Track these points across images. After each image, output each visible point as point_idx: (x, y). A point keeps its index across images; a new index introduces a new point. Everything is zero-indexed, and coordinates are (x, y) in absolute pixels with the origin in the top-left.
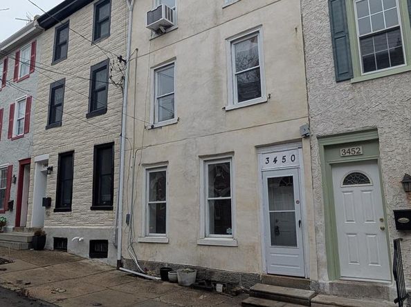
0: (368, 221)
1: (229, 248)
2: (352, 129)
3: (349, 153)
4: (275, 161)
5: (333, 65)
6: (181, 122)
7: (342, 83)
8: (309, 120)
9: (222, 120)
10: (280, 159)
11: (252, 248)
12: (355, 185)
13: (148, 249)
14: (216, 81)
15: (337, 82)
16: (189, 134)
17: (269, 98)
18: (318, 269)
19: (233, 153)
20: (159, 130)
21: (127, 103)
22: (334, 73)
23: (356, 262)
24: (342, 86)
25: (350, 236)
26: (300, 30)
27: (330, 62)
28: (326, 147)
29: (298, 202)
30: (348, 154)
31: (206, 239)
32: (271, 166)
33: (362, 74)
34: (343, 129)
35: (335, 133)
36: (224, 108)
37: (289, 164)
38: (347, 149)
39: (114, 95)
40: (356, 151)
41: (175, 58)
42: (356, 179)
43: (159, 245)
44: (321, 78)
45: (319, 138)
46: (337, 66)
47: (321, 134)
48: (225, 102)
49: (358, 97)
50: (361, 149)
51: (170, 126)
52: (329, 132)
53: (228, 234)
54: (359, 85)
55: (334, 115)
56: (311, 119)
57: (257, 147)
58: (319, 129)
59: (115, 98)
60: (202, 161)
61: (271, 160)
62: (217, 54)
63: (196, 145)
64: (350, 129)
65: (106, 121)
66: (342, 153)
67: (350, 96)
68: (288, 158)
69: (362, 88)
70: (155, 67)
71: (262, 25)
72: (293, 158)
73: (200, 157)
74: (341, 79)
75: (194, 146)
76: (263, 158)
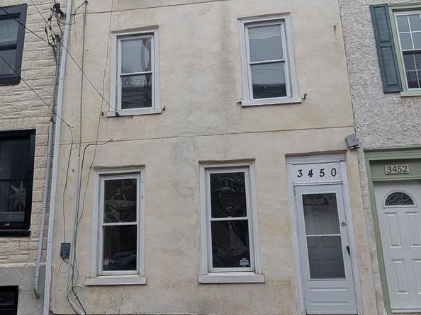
0: (414, 245)
1: (251, 286)
2: (403, 145)
3: (396, 170)
4: (311, 174)
5: (378, 74)
6: (167, 113)
7: (390, 95)
8: (355, 130)
9: (236, 117)
10: (316, 173)
11: (288, 283)
12: (398, 206)
13: (105, 296)
14: (226, 67)
15: (385, 93)
16: (183, 130)
17: (304, 98)
18: (377, 303)
19: (253, 160)
20: (128, 121)
21: (65, 74)
22: (381, 83)
23: (405, 292)
24: (390, 98)
25: (396, 262)
26: (339, 29)
27: (376, 70)
28: (372, 163)
29: (344, 224)
30: (394, 172)
31: (210, 274)
32: (306, 180)
33: (408, 89)
34: (391, 145)
35: (384, 148)
36: (240, 103)
37: (328, 178)
38: (392, 167)
39: (36, 58)
40: (403, 169)
41: (156, 27)
42: (398, 199)
43: (126, 288)
44: (365, 86)
45: (366, 151)
46: (384, 75)
47: (369, 147)
48: (240, 96)
49: (408, 113)
50: (408, 168)
51: (148, 117)
52: (377, 145)
53: (242, 266)
54: (408, 100)
55: (382, 127)
56: (358, 130)
57: (287, 156)
58: (367, 142)
59: (40, 65)
60: (202, 168)
61: (305, 173)
62: (225, 34)
63: (194, 146)
64: (401, 145)
65: (18, 97)
66: (387, 170)
67: (400, 110)
68: (328, 172)
69: (412, 103)
70: (120, 32)
71: (289, 13)
72: (334, 172)
73: (201, 163)
74: (390, 90)
75: (192, 147)
76: (294, 170)
